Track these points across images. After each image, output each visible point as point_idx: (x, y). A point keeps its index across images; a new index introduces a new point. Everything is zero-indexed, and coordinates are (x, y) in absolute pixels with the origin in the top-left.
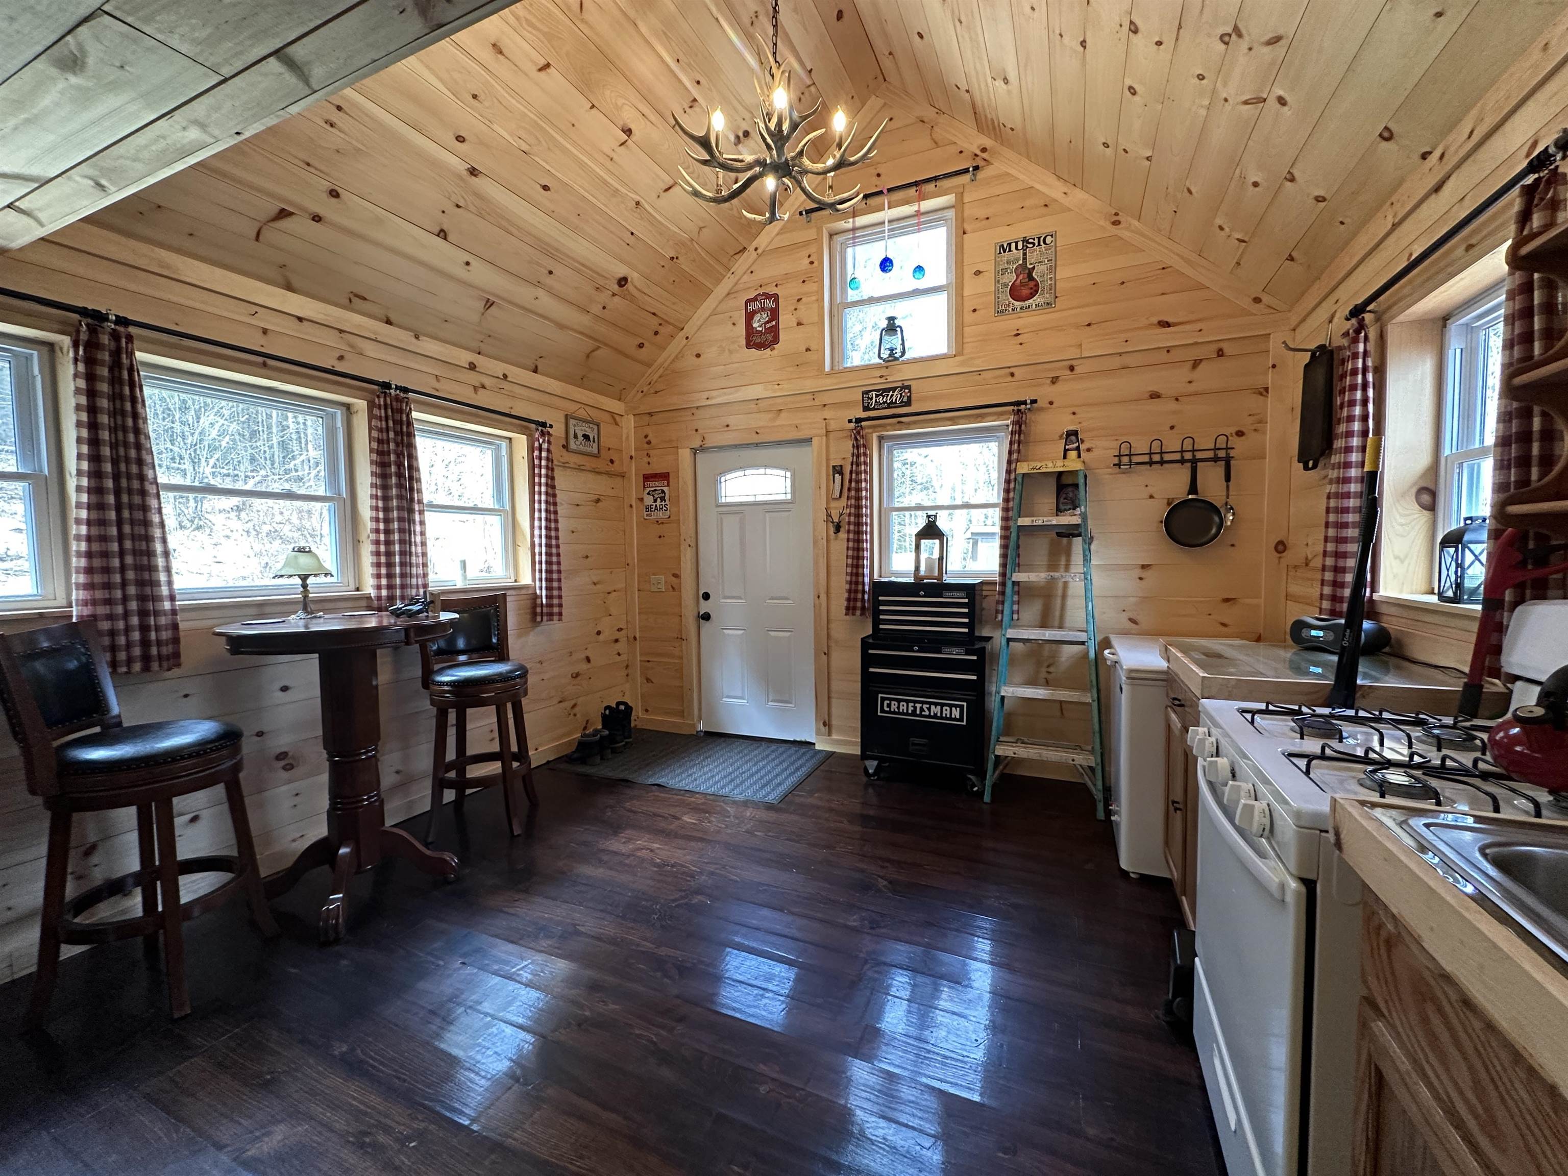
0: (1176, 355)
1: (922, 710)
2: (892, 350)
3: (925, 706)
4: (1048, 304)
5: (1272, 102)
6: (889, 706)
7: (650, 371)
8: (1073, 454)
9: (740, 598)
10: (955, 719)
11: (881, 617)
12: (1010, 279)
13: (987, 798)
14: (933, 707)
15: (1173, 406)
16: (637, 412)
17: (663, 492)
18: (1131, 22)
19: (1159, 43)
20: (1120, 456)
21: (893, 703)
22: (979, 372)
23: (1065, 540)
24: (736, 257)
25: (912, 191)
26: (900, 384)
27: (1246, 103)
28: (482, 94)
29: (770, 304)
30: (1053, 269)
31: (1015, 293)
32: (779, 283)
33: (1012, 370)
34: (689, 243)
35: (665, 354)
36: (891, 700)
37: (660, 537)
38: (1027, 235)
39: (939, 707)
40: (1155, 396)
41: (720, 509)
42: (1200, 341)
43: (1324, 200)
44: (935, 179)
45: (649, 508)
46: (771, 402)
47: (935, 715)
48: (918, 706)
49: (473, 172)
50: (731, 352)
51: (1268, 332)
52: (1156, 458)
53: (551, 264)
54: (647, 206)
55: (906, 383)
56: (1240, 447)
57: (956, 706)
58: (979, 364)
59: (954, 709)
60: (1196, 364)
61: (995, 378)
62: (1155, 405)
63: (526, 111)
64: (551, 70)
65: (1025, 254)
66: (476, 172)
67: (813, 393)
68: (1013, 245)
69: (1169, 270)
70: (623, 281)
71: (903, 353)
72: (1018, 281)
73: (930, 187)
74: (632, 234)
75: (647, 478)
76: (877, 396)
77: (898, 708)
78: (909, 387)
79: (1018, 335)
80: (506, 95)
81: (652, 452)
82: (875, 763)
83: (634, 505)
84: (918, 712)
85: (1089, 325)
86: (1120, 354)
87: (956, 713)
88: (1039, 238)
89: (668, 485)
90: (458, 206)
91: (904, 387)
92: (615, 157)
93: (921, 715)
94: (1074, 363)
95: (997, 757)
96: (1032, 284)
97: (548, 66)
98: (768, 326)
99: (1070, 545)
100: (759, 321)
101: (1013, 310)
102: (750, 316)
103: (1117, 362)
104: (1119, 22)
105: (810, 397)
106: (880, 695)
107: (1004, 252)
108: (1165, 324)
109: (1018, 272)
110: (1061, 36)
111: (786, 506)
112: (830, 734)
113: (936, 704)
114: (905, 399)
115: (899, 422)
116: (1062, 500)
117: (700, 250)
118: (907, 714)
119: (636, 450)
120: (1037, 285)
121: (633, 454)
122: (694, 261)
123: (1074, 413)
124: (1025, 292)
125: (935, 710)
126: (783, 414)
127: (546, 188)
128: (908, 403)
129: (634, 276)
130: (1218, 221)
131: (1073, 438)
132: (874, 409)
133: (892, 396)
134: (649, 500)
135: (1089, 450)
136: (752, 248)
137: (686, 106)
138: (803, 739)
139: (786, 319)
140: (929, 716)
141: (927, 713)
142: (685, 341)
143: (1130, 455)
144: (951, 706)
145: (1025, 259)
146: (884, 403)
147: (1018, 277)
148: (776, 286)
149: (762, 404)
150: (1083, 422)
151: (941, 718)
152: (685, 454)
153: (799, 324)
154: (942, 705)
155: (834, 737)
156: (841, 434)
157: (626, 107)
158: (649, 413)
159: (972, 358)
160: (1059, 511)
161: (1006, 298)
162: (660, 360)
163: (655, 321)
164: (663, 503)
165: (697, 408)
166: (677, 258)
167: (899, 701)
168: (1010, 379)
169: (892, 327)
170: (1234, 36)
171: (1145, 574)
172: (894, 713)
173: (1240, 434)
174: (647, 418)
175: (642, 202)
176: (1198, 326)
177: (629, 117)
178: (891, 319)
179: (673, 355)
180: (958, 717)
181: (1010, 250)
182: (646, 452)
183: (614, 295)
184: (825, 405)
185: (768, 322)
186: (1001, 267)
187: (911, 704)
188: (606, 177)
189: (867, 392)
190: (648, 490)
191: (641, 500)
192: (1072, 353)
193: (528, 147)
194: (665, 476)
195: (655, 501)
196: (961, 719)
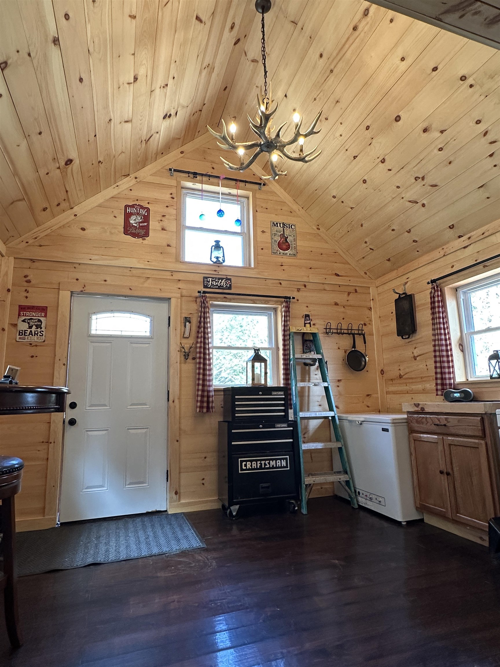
0: (342, 288)
1: (265, 464)
2: (217, 258)
3: (267, 462)
4: (294, 255)
5: (420, 204)
6: (246, 465)
7: (37, 229)
8: (308, 325)
9: (105, 406)
10: (284, 467)
11: (237, 409)
12: (278, 239)
13: (304, 511)
14: (271, 462)
15: (342, 309)
16: (16, 256)
17: (40, 321)
18: (384, 159)
19: (390, 170)
20: (326, 329)
21: (248, 463)
22: (266, 279)
23: (307, 367)
24: (123, 177)
25: (233, 183)
26: (225, 277)
27: (410, 201)
28: (98, 3)
29: (143, 212)
30: (295, 240)
31: (280, 245)
32: (150, 202)
33: (280, 281)
34: (112, 157)
35: (53, 221)
36: (246, 461)
37: (32, 357)
38: (285, 222)
39: (274, 461)
40: (336, 304)
41: (90, 338)
42: (350, 285)
43: (416, 242)
44: (246, 182)
45: (22, 333)
46: (141, 271)
47: (273, 466)
48: (263, 462)
49: (56, 41)
50: (111, 233)
51: (369, 286)
52: (339, 331)
53: (44, 129)
54: (112, 125)
55: (229, 277)
56: (366, 330)
57: (283, 459)
58: (266, 275)
59: (282, 461)
60: (349, 294)
61: (273, 283)
62: (336, 308)
63: (108, 31)
64: (134, 21)
65: (284, 230)
66: (57, 42)
67: (172, 272)
68: (279, 224)
69: (337, 254)
70: (69, 162)
71: (224, 261)
72: (281, 241)
73: (242, 184)
74: (95, 136)
75: (22, 308)
76: (212, 281)
77: (251, 466)
78: (230, 279)
79: (282, 265)
80: (107, 15)
81: (29, 289)
82: (237, 507)
83: (6, 329)
84: (263, 467)
85: (310, 268)
86: (323, 284)
87: (284, 463)
88: (289, 225)
89: (45, 316)
90: (29, 55)
91: (227, 279)
92: (121, 87)
93: (265, 468)
94: (306, 284)
95: (306, 485)
96: (287, 244)
97: (134, 17)
98: (141, 224)
99: (309, 369)
100: (135, 220)
101: (280, 253)
102: (127, 216)
103: (321, 287)
104: (378, 157)
105: (169, 273)
106: (239, 460)
107: (275, 226)
108: (337, 275)
109: (281, 237)
110: (347, 150)
111: (146, 340)
112: (179, 500)
113: (273, 460)
114: (228, 286)
115: (225, 298)
116: (305, 348)
117: (113, 165)
118: (257, 469)
119: (13, 285)
120: (289, 245)
121: (10, 288)
122: (106, 169)
123: (307, 307)
124: (284, 247)
125: (273, 463)
126: (149, 281)
127: (81, 80)
128: (230, 288)
129: (76, 162)
130: (367, 240)
131: (308, 318)
132: (210, 288)
133: (221, 282)
134: (24, 326)
135: (314, 324)
136: (132, 176)
137: (162, 86)
138: (154, 510)
139: (153, 224)
140: (269, 468)
141: (268, 466)
142: (73, 217)
143: (330, 329)
144: (281, 459)
145: (284, 232)
146: (216, 285)
147: (281, 239)
148: (148, 203)
149: (134, 272)
150: (312, 311)
151: (276, 468)
152: (65, 295)
153: (163, 229)
154: (276, 460)
155: (183, 501)
156: (191, 299)
157: (144, 67)
158: (31, 260)
159: (262, 272)
160: (304, 352)
161: (276, 247)
162: (48, 224)
163: (63, 195)
164: (39, 330)
165: (80, 264)
166: (102, 163)
167: (251, 461)
168: (279, 285)
169: (217, 246)
170: (421, 179)
171: (340, 384)
172: (249, 469)
173: (365, 325)
174: (28, 264)
175: (113, 121)
176: (349, 279)
177: (142, 72)
178: (217, 242)
179: (61, 224)
180: (285, 465)
181: (277, 226)
182: (24, 289)
183: (59, 168)
184: (179, 280)
185: (141, 222)
186: (274, 232)
187: (259, 462)
188: (110, 95)
189: (207, 278)
190: (24, 318)
191: (15, 325)
192: (305, 279)
193: (93, 50)
194: (43, 310)
195: (30, 327)
196: (287, 467)
